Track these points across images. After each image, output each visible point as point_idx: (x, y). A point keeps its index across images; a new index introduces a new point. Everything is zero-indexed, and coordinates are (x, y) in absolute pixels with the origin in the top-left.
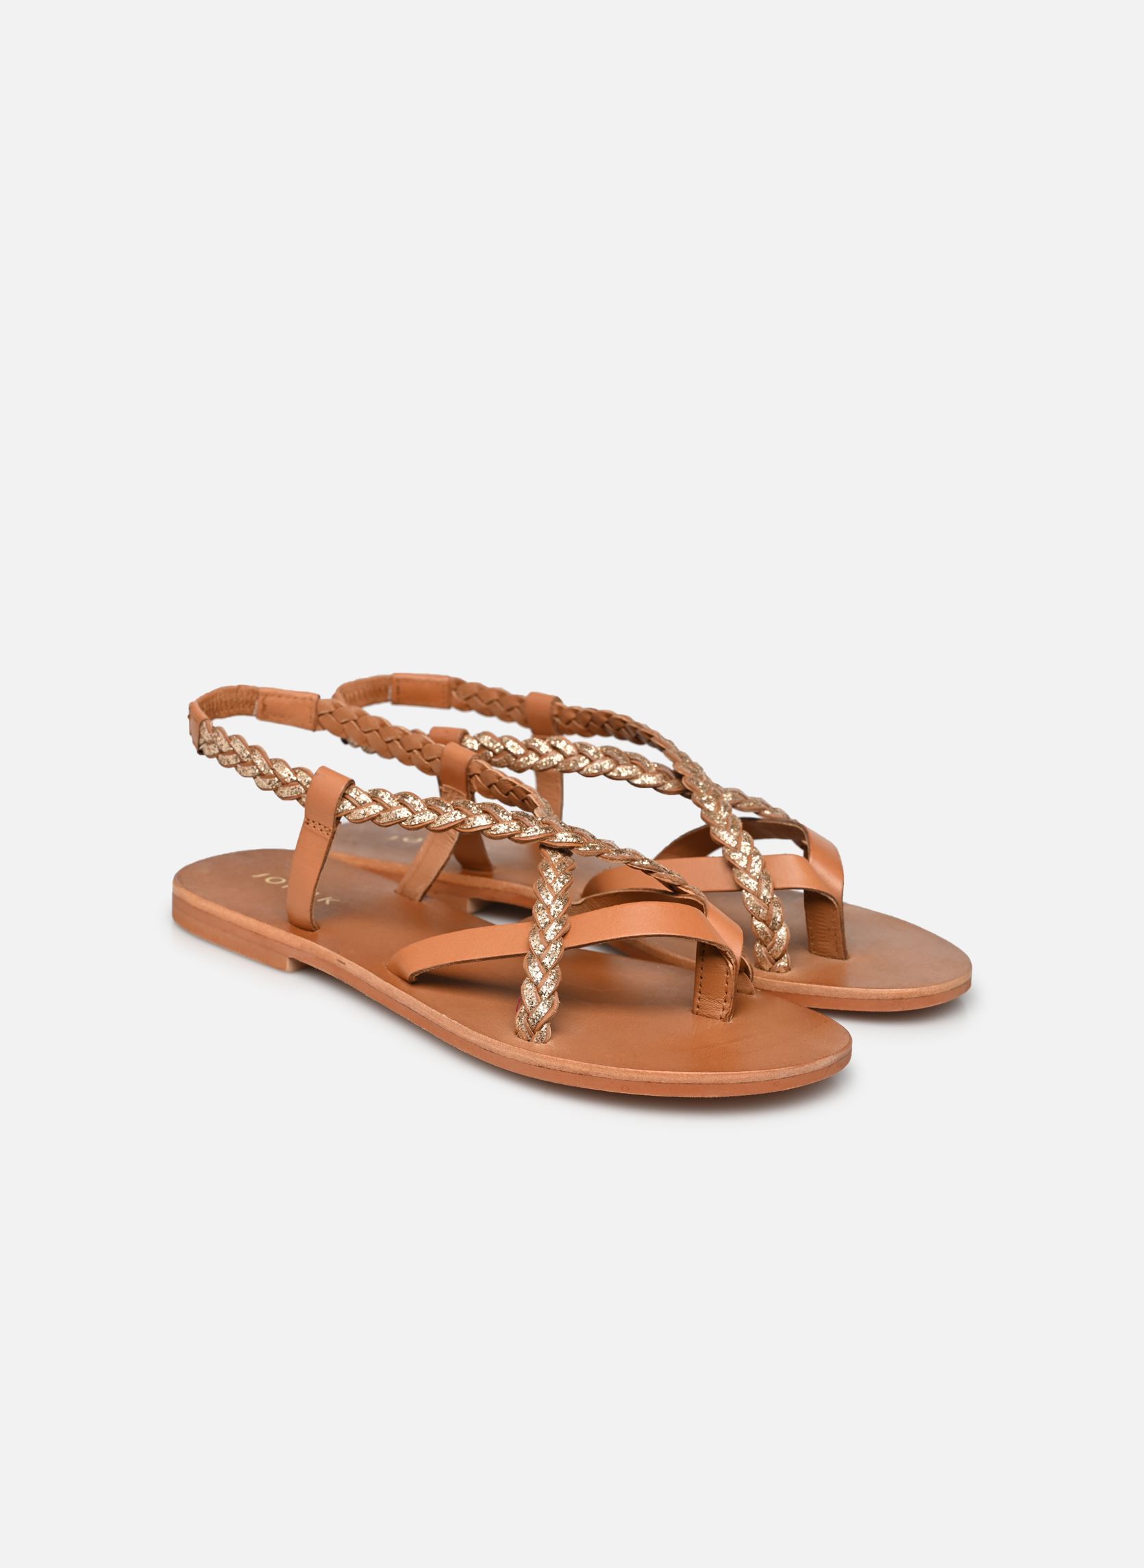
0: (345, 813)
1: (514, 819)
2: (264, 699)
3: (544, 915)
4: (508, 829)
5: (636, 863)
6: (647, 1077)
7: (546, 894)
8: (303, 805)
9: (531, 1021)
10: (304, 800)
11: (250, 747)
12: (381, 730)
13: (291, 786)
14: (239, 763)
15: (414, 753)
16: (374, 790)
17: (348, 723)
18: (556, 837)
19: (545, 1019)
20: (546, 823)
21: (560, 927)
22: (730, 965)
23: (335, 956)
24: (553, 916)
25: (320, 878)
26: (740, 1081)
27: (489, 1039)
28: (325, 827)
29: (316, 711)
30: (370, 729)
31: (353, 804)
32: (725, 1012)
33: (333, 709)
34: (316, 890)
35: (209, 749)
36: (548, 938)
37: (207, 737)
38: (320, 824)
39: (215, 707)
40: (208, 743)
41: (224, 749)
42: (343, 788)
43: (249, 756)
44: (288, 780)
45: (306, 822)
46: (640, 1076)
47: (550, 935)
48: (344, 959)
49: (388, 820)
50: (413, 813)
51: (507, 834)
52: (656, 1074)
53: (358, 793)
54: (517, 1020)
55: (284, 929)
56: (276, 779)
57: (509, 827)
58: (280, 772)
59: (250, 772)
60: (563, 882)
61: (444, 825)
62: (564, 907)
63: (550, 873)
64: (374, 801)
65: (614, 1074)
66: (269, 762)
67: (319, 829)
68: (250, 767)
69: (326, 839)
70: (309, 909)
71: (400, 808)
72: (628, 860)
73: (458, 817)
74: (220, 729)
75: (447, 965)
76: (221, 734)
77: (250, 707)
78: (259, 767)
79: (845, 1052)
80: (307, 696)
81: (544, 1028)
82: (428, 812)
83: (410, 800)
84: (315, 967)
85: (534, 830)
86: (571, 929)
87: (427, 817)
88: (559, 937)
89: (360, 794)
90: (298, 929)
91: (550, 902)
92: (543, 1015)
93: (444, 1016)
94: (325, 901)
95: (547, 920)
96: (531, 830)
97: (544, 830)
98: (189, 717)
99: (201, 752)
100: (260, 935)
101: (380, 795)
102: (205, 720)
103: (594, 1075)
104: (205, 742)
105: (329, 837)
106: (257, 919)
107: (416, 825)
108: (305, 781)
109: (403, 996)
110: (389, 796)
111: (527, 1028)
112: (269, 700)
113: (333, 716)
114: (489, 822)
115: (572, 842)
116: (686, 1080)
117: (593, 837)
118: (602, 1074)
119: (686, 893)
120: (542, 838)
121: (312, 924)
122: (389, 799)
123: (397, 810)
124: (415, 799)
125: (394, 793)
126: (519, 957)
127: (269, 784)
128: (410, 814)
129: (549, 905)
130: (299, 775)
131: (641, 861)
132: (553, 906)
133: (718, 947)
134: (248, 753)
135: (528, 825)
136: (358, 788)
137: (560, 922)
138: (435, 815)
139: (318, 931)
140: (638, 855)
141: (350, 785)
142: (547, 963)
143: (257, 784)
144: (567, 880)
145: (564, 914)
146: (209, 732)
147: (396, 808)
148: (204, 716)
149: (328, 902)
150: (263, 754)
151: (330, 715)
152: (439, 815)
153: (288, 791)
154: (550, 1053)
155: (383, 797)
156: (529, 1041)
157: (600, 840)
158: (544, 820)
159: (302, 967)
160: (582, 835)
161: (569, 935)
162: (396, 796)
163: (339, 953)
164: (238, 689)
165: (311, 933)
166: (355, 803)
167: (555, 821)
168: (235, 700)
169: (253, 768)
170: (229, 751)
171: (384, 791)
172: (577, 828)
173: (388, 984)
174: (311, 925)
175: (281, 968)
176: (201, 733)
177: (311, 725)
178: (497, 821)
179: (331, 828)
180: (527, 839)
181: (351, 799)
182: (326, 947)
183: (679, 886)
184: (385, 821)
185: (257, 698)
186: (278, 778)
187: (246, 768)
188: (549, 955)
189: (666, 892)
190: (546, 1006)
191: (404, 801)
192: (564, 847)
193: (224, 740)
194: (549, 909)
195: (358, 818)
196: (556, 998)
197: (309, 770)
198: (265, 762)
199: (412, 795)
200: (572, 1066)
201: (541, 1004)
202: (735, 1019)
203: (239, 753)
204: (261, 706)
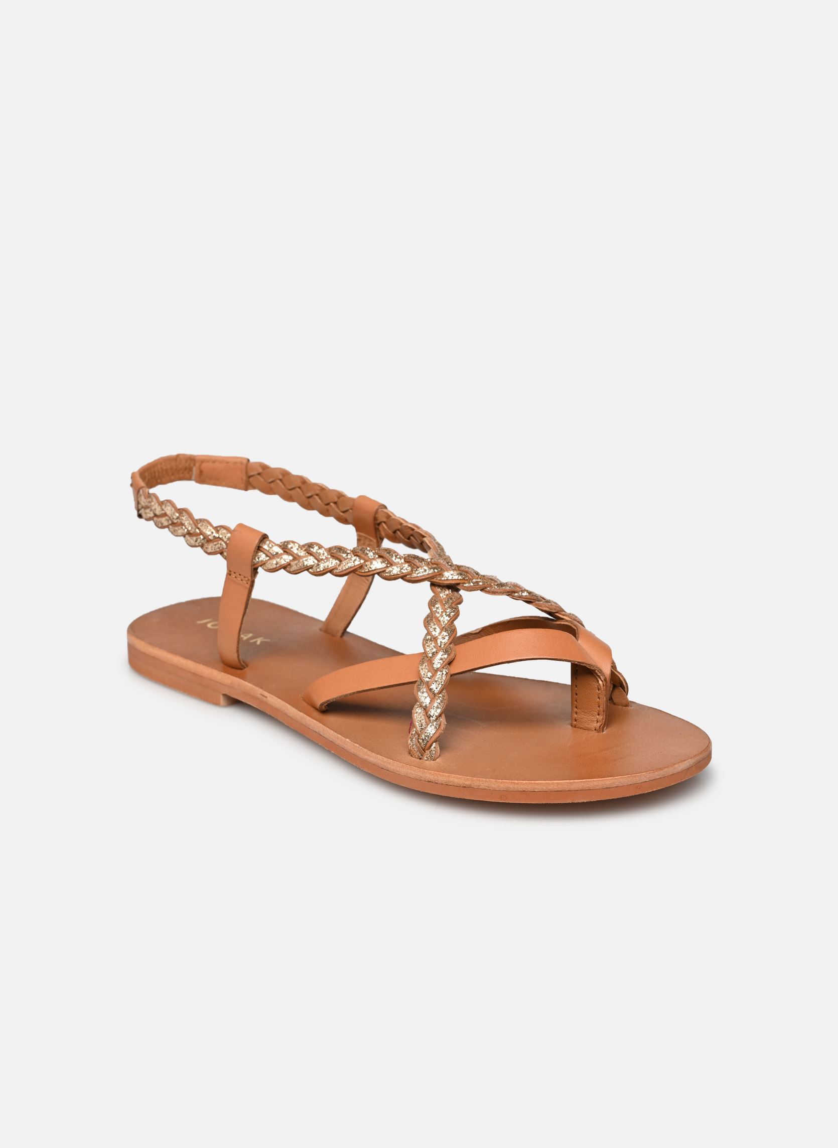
0: (260, 564)
1: (406, 562)
2: (200, 465)
3: (432, 646)
4: (400, 571)
5: (516, 594)
6: (522, 786)
7: (433, 627)
8: (225, 559)
9: (421, 741)
10: (225, 554)
11: (179, 509)
12: (303, 487)
13: (214, 542)
14: (171, 525)
15: (331, 506)
16: (285, 542)
17: (274, 483)
18: (443, 576)
19: (433, 739)
20: (435, 564)
21: (446, 656)
22: (600, 682)
23: (258, 691)
24: (440, 646)
25: (243, 622)
26: (605, 786)
27: (386, 759)
28: (245, 577)
29: (247, 473)
30: (293, 487)
31: (267, 556)
32: (599, 724)
33: (260, 471)
34: (241, 633)
35: (146, 513)
36: (435, 666)
37: (144, 502)
38: (240, 575)
39: (157, 475)
40: (146, 507)
41: (158, 512)
42: (257, 541)
43: (178, 518)
44: (211, 537)
45: (229, 574)
46: (516, 786)
47: (437, 663)
48: (266, 694)
49: (296, 568)
50: (318, 561)
51: (400, 575)
52: (530, 783)
53: (270, 546)
54: (409, 741)
55: (216, 669)
56: (202, 537)
57: (401, 569)
58: (204, 531)
59: (180, 532)
60: (449, 616)
61: (345, 570)
62: (449, 638)
63: (438, 608)
64: (285, 551)
65: (493, 786)
66: (195, 522)
67: (240, 579)
68: (180, 528)
69: (246, 588)
70: (236, 651)
71: (307, 557)
72: (508, 592)
73: (357, 563)
74: (155, 495)
75: (350, 694)
76: (154, 500)
77: (188, 473)
78: (187, 527)
79: (705, 755)
80: (238, 460)
81: (432, 747)
82: (331, 559)
83: (315, 549)
84: (243, 701)
85: (423, 570)
86: (457, 657)
87: (330, 564)
88: (445, 665)
89: (272, 546)
90: (229, 668)
91: (437, 634)
92: (431, 735)
93: (348, 740)
94: (256, 642)
95: (434, 650)
96: (420, 570)
97: (432, 570)
98: (132, 485)
99: (140, 516)
100: (197, 675)
101: (289, 546)
102: (142, 487)
103: (475, 787)
104: (142, 507)
105: (248, 586)
106: (194, 661)
107: (320, 571)
108: (225, 537)
109: (313, 723)
110: (297, 547)
111: (418, 748)
112: (204, 465)
113: (261, 476)
114: (384, 565)
115: (458, 579)
116: (556, 788)
117: (477, 574)
118: (483, 786)
119: (563, 619)
120: (431, 577)
121: (241, 664)
122: (298, 549)
123: (304, 559)
124: (319, 548)
125: (302, 544)
126: (411, 685)
127: (196, 541)
128: (316, 561)
129: (437, 637)
130: (220, 532)
131: (520, 593)
132: (440, 637)
133: (587, 666)
134: (177, 515)
135: (418, 566)
136: (271, 541)
137: (446, 652)
138: (337, 561)
139: (245, 669)
140: (519, 587)
141: (264, 538)
142: (435, 689)
143: (186, 541)
144: (453, 614)
145: (450, 644)
146: (145, 498)
147: (303, 557)
148: (142, 484)
149: (258, 643)
150: (190, 515)
151: (258, 477)
152: (341, 561)
153: (212, 547)
154: (439, 769)
155: (292, 548)
156: (420, 759)
157: (484, 576)
158: (433, 560)
159: (234, 702)
160: (467, 572)
161: (454, 663)
162: (303, 546)
163: (262, 688)
164: (177, 458)
165: (239, 671)
166: (269, 554)
167: (442, 561)
168: (175, 467)
169: (182, 528)
170: (162, 514)
171: (293, 542)
172: (462, 566)
173: (302, 714)
174: (239, 664)
175: (216, 703)
176: (139, 499)
177: (243, 485)
178: (391, 564)
179: (250, 578)
180: (417, 579)
181: (265, 552)
182: (251, 683)
183: (557, 613)
184: (294, 569)
185: (194, 465)
186: (203, 536)
187: (176, 528)
188: (436, 681)
189: (548, 619)
190: (433, 727)
191: (310, 550)
192: (451, 584)
193: (157, 504)
194: (436, 640)
195: (271, 568)
196: (443, 720)
197: (229, 528)
198: (191, 522)
199: (317, 544)
200: (456, 781)
201: (429, 726)
202: (609, 729)
203: (170, 516)
204: (198, 472)
